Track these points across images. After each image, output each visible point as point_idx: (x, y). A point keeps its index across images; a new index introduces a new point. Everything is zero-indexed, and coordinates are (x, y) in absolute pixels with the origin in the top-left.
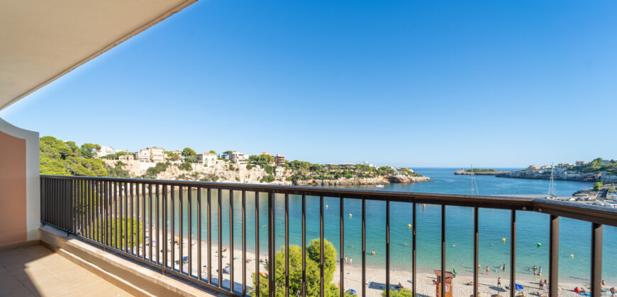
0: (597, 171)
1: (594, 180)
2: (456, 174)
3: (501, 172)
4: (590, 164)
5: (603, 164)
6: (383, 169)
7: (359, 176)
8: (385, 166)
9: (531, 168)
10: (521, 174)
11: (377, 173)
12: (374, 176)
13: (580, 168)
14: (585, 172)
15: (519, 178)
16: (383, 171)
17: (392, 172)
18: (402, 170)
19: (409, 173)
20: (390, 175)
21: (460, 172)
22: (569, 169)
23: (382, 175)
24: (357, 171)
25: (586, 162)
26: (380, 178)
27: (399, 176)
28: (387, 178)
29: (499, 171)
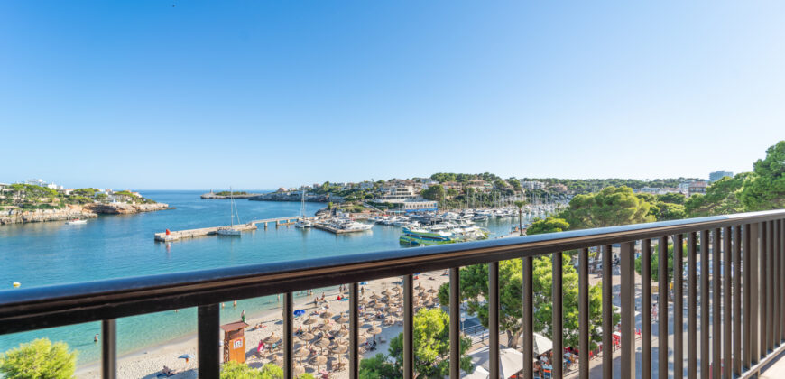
0: (326, 193)
1: (325, 201)
2: (203, 198)
3: (253, 195)
4: (322, 187)
5: (330, 186)
6: (82, 192)
7: (23, 207)
8: (85, 187)
9: (280, 190)
10: (272, 197)
11: (69, 199)
12: (62, 205)
13: (317, 190)
14: (319, 194)
15: (270, 200)
16: (80, 196)
17: (101, 197)
18: (121, 194)
19: (134, 198)
20: (96, 202)
21: (208, 196)
22: (309, 191)
23: (81, 202)
24: (15, 197)
25: (320, 185)
26: (77, 209)
27: (115, 204)
28: (91, 208)
29: (252, 193)
